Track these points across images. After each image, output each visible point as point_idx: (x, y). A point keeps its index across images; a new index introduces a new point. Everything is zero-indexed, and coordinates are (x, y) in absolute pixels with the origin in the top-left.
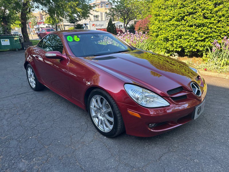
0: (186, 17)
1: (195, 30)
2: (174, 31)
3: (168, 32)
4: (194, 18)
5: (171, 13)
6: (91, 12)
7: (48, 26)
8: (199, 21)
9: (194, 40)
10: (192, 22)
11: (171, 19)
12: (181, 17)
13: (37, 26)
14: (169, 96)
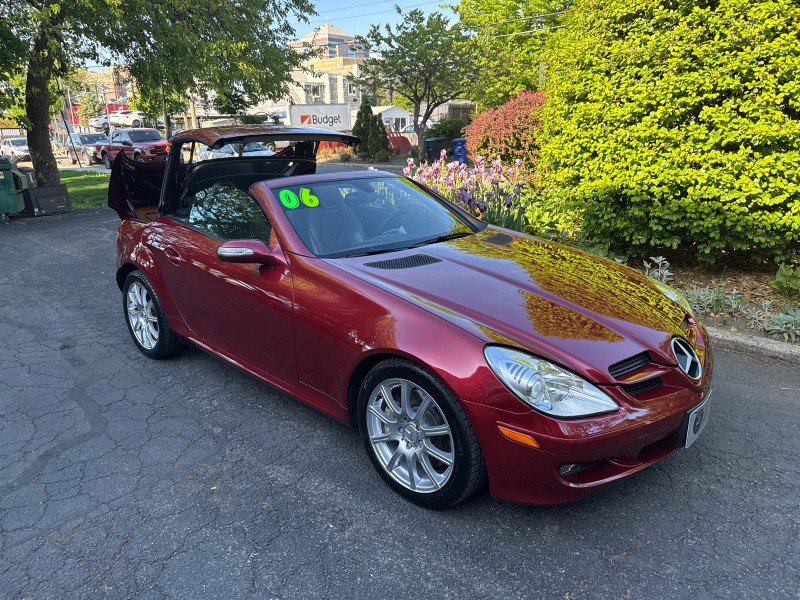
0: (705, 108)
1: (749, 165)
2: (655, 168)
3: (627, 168)
4: (743, 115)
5: (642, 91)
6: (296, 74)
7: (140, 118)
8: (766, 128)
9: (741, 205)
10: (732, 129)
11: (640, 116)
12: (683, 110)
13: (102, 120)
14: (615, 381)
